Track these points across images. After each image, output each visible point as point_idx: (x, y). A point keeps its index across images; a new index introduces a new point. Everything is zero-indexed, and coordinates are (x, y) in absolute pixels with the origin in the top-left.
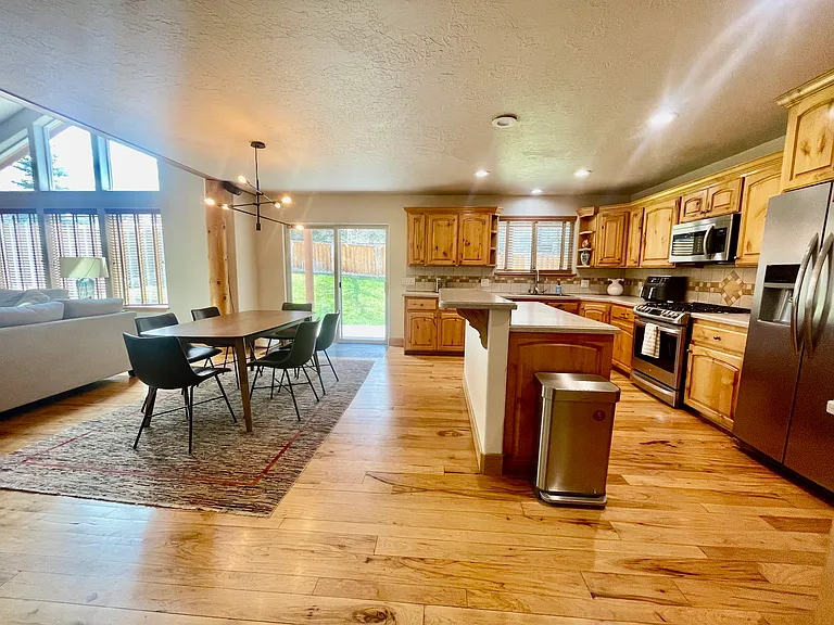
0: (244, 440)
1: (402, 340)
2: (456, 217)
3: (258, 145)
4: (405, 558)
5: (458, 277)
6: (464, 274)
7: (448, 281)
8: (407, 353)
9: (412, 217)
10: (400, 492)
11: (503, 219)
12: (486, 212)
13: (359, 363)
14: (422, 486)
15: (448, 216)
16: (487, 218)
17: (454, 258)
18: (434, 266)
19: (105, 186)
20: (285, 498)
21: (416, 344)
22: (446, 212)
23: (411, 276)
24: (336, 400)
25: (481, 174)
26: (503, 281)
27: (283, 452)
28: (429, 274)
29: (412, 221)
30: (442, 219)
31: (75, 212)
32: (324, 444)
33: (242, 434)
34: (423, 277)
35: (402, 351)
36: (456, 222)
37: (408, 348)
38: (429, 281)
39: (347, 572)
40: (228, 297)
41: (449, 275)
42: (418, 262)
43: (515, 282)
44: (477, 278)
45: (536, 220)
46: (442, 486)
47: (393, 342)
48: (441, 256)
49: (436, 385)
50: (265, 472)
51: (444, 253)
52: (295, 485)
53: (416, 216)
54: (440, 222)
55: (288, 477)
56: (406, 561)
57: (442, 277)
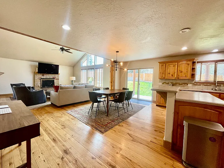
0: (106, 117)
1: (155, 101)
2: (177, 63)
3: (117, 52)
4: (126, 157)
5: (178, 83)
6: (181, 82)
7: (174, 84)
8: (157, 105)
9: (161, 64)
10: (134, 141)
11: (198, 62)
12: (190, 61)
13: (140, 106)
14: (141, 142)
15: (174, 63)
16: (190, 63)
17: (176, 76)
18: (169, 79)
19: (96, 64)
20: (107, 132)
21: (160, 103)
22: (173, 62)
23: (161, 82)
24: (130, 113)
25: (184, 49)
26: (198, 85)
27: (112, 122)
28: (167, 82)
29: (161, 66)
30: (172, 64)
31: (91, 69)
32: (121, 123)
33: (106, 116)
34: (165, 83)
35: (155, 105)
36: (177, 65)
37: (157, 104)
38: (167, 84)
39: (111, 153)
40: (113, 86)
41: (174, 82)
42: (162, 78)
43: (205, 85)
44: (186, 83)
45: (216, 62)
46: (147, 145)
47: (153, 102)
48: (171, 76)
49: (162, 117)
50: (106, 125)
51: (172, 75)
52: (111, 130)
53: (162, 64)
54: (171, 65)
55: (110, 127)
56: (126, 158)
57: (172, 83)
